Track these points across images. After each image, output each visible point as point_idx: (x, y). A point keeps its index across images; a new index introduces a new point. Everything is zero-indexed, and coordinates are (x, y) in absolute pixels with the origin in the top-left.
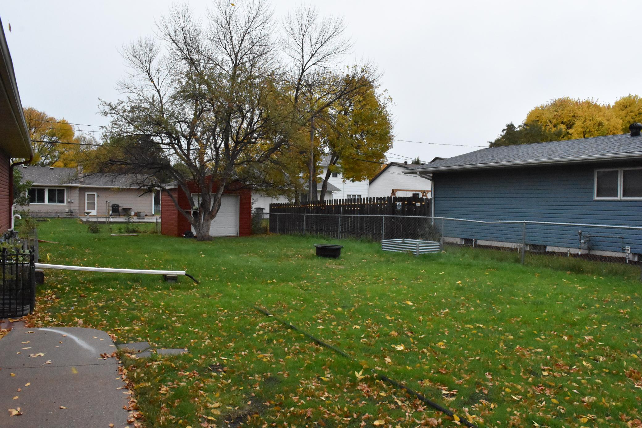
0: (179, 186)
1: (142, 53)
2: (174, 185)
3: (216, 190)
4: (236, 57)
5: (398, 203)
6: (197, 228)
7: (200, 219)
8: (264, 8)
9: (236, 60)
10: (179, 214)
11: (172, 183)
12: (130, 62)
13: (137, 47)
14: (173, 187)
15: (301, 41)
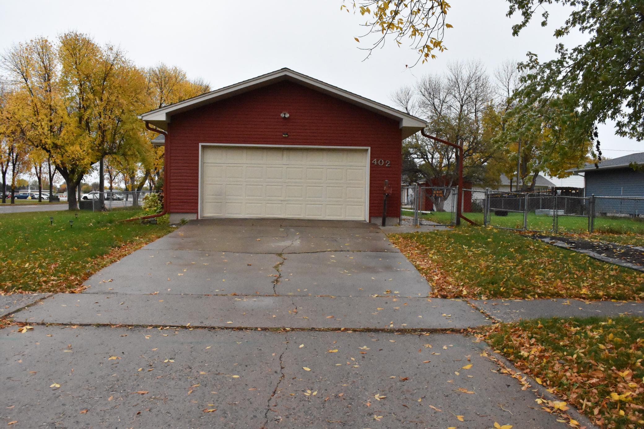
0: (426, 182)
1: (402, 97)
2: (424, 181)
3: (447, 184)
4: (462, 100)
5: (558, 191)
6: (437, 205)
7: (438, 200)
8: (479, 68)
9: (462, 102)
10: (426, 197)
11: (422, 180)
12: (395, 103)
13: (399, 92)
14: (422, 182)
15: (507, 83)
